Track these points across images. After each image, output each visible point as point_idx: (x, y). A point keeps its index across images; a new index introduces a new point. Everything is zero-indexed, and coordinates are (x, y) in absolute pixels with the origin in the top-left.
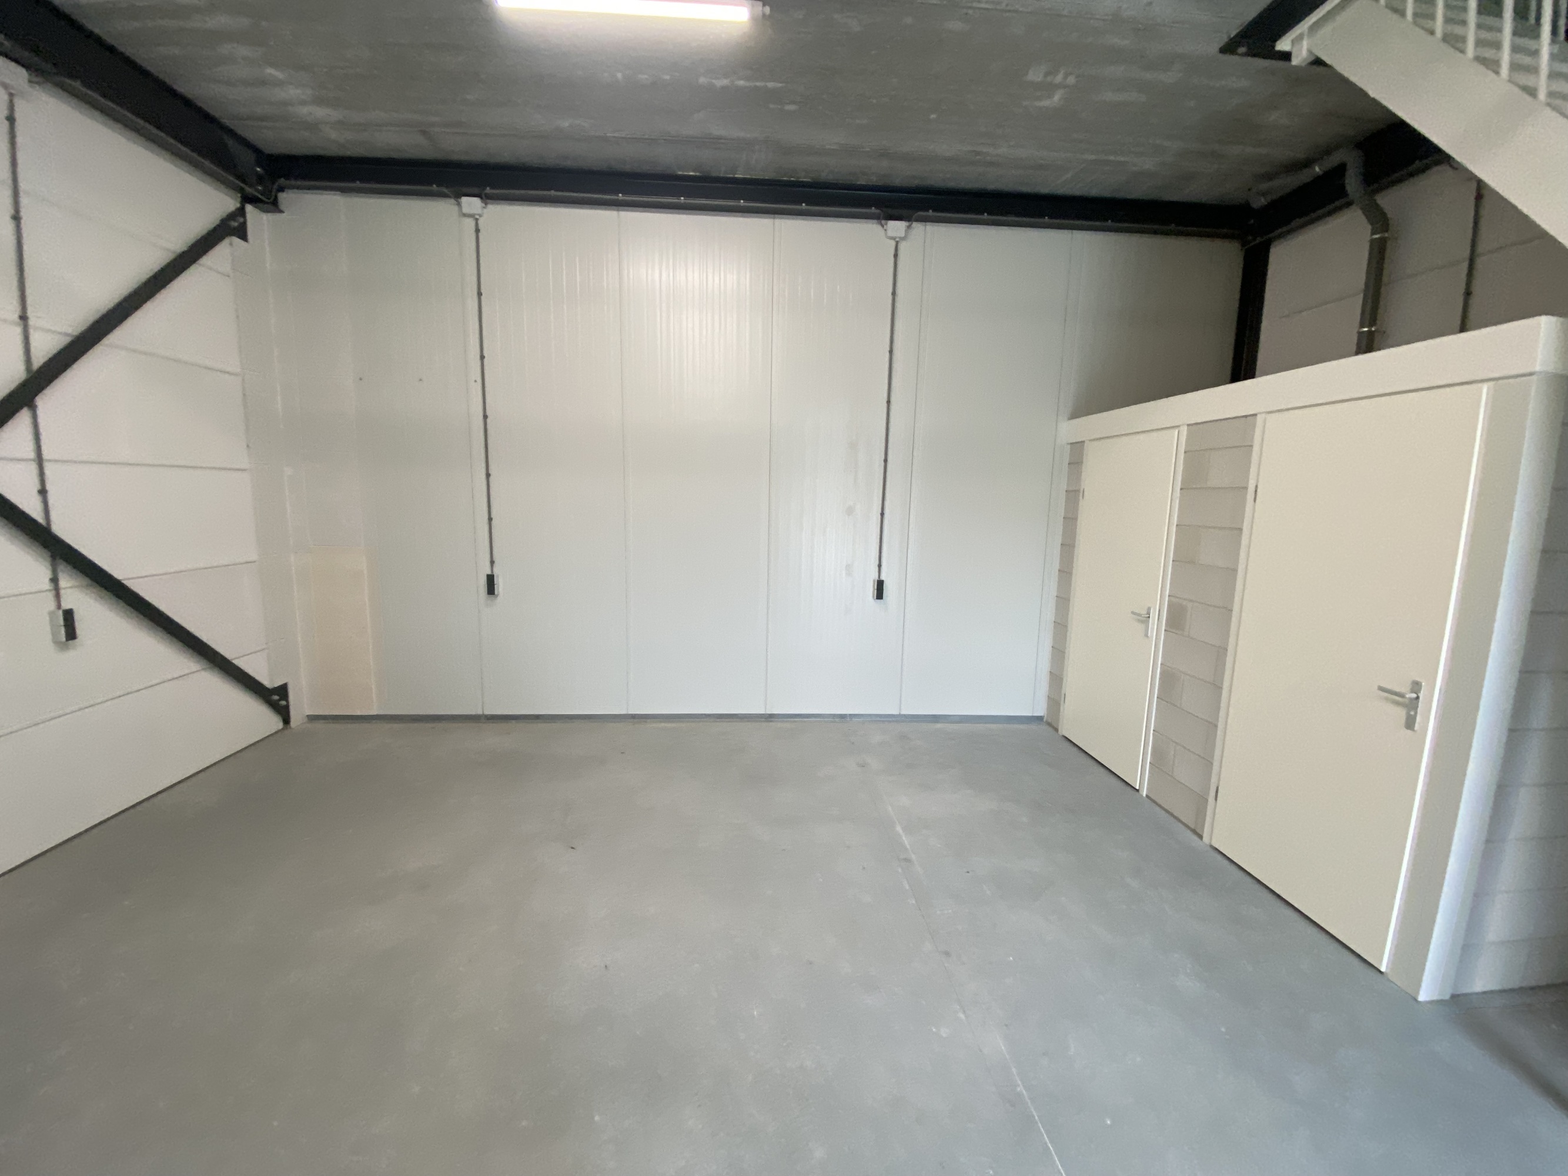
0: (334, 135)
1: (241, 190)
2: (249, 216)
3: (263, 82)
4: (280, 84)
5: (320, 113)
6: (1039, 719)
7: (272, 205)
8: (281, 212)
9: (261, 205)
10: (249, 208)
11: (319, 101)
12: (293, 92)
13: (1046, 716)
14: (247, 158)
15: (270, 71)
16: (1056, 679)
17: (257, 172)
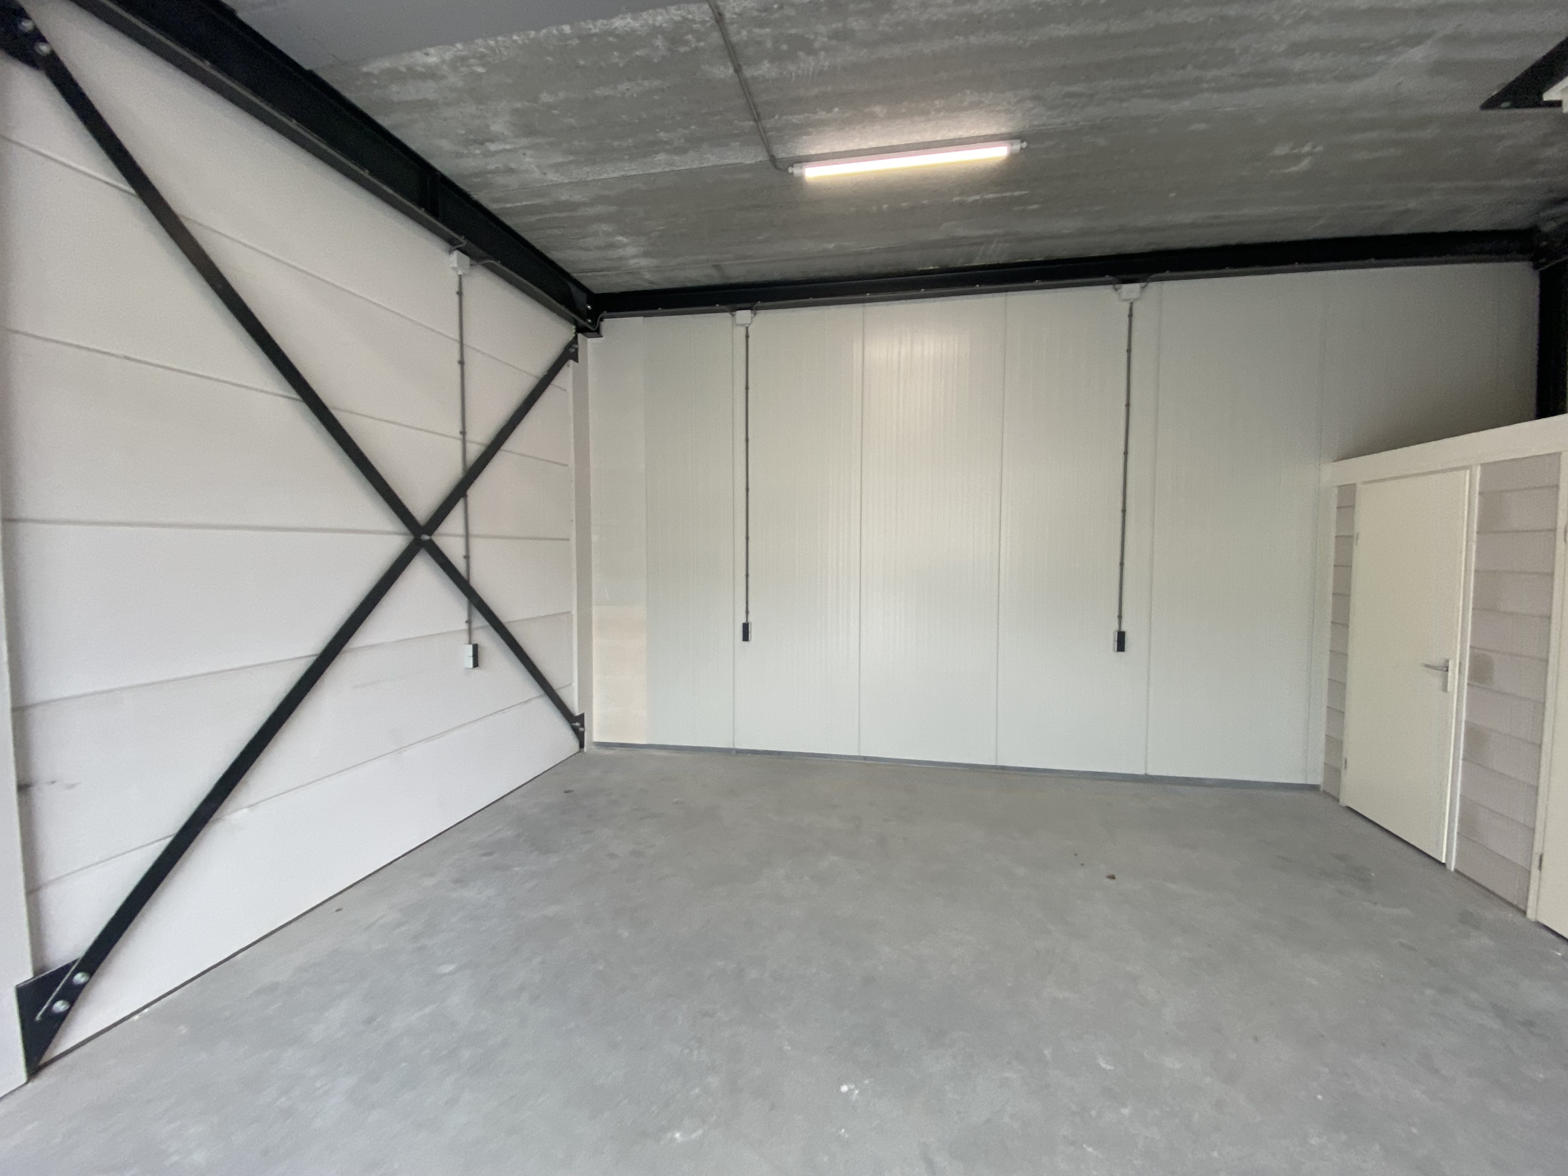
0: (648, 276)
1: (575, 323)
2: (580, 341)
3: (611, 246)
4: (625, 246)
5: (644, 262)
6: (1314, 788)
7: (597, 332)
8: (602, 337)
9: (588, 334)
10: (580, 336)
11: (646, 254)
12: (630, 251)
13: (1322, 785)
14: (580, 297)
15: (620, 238)
16: (1335, 744)
17: (587, 309)
